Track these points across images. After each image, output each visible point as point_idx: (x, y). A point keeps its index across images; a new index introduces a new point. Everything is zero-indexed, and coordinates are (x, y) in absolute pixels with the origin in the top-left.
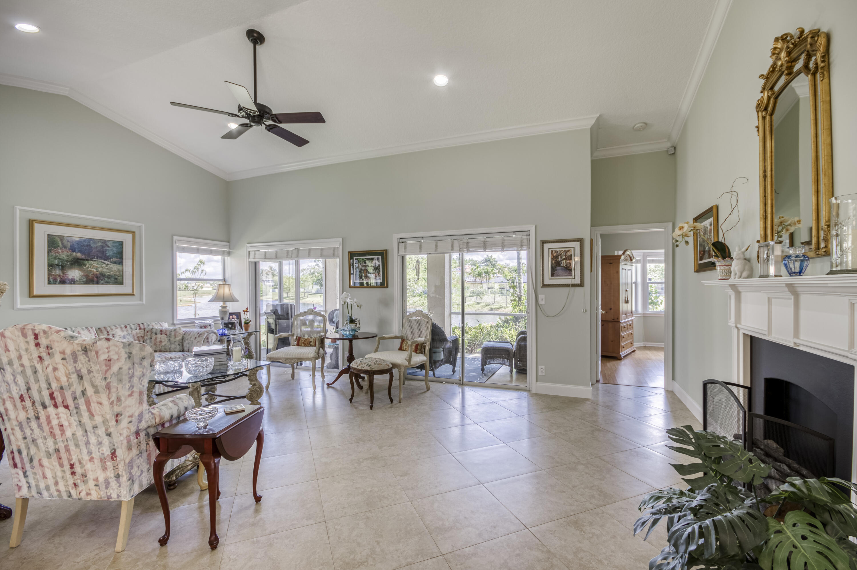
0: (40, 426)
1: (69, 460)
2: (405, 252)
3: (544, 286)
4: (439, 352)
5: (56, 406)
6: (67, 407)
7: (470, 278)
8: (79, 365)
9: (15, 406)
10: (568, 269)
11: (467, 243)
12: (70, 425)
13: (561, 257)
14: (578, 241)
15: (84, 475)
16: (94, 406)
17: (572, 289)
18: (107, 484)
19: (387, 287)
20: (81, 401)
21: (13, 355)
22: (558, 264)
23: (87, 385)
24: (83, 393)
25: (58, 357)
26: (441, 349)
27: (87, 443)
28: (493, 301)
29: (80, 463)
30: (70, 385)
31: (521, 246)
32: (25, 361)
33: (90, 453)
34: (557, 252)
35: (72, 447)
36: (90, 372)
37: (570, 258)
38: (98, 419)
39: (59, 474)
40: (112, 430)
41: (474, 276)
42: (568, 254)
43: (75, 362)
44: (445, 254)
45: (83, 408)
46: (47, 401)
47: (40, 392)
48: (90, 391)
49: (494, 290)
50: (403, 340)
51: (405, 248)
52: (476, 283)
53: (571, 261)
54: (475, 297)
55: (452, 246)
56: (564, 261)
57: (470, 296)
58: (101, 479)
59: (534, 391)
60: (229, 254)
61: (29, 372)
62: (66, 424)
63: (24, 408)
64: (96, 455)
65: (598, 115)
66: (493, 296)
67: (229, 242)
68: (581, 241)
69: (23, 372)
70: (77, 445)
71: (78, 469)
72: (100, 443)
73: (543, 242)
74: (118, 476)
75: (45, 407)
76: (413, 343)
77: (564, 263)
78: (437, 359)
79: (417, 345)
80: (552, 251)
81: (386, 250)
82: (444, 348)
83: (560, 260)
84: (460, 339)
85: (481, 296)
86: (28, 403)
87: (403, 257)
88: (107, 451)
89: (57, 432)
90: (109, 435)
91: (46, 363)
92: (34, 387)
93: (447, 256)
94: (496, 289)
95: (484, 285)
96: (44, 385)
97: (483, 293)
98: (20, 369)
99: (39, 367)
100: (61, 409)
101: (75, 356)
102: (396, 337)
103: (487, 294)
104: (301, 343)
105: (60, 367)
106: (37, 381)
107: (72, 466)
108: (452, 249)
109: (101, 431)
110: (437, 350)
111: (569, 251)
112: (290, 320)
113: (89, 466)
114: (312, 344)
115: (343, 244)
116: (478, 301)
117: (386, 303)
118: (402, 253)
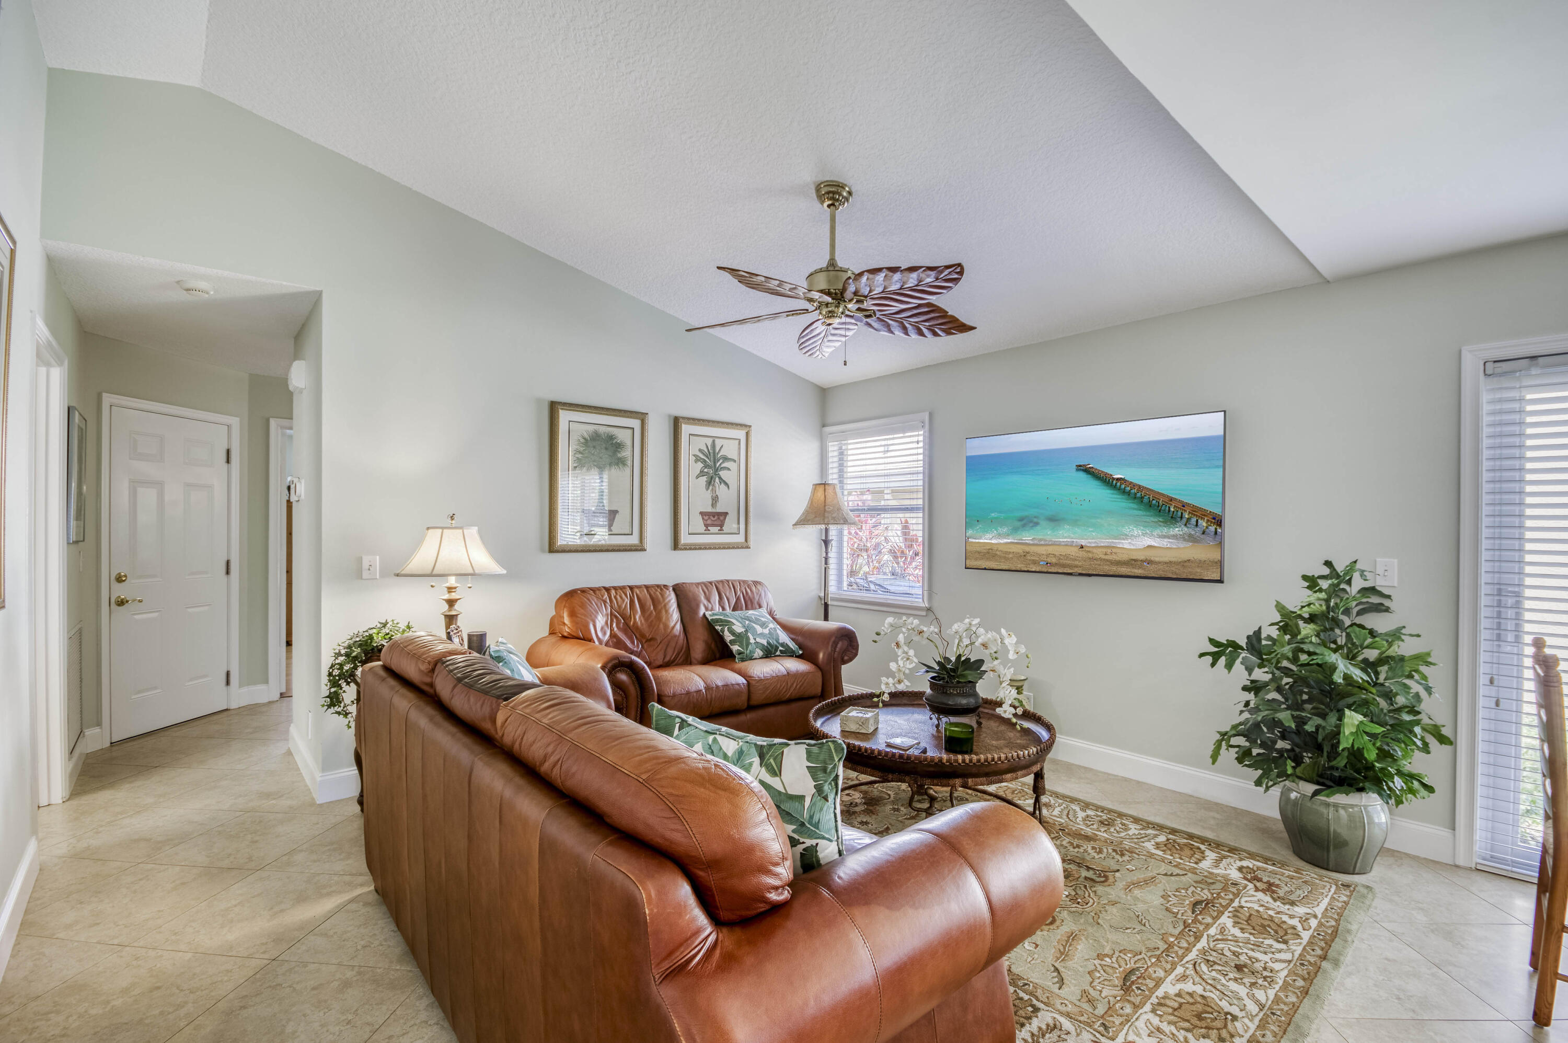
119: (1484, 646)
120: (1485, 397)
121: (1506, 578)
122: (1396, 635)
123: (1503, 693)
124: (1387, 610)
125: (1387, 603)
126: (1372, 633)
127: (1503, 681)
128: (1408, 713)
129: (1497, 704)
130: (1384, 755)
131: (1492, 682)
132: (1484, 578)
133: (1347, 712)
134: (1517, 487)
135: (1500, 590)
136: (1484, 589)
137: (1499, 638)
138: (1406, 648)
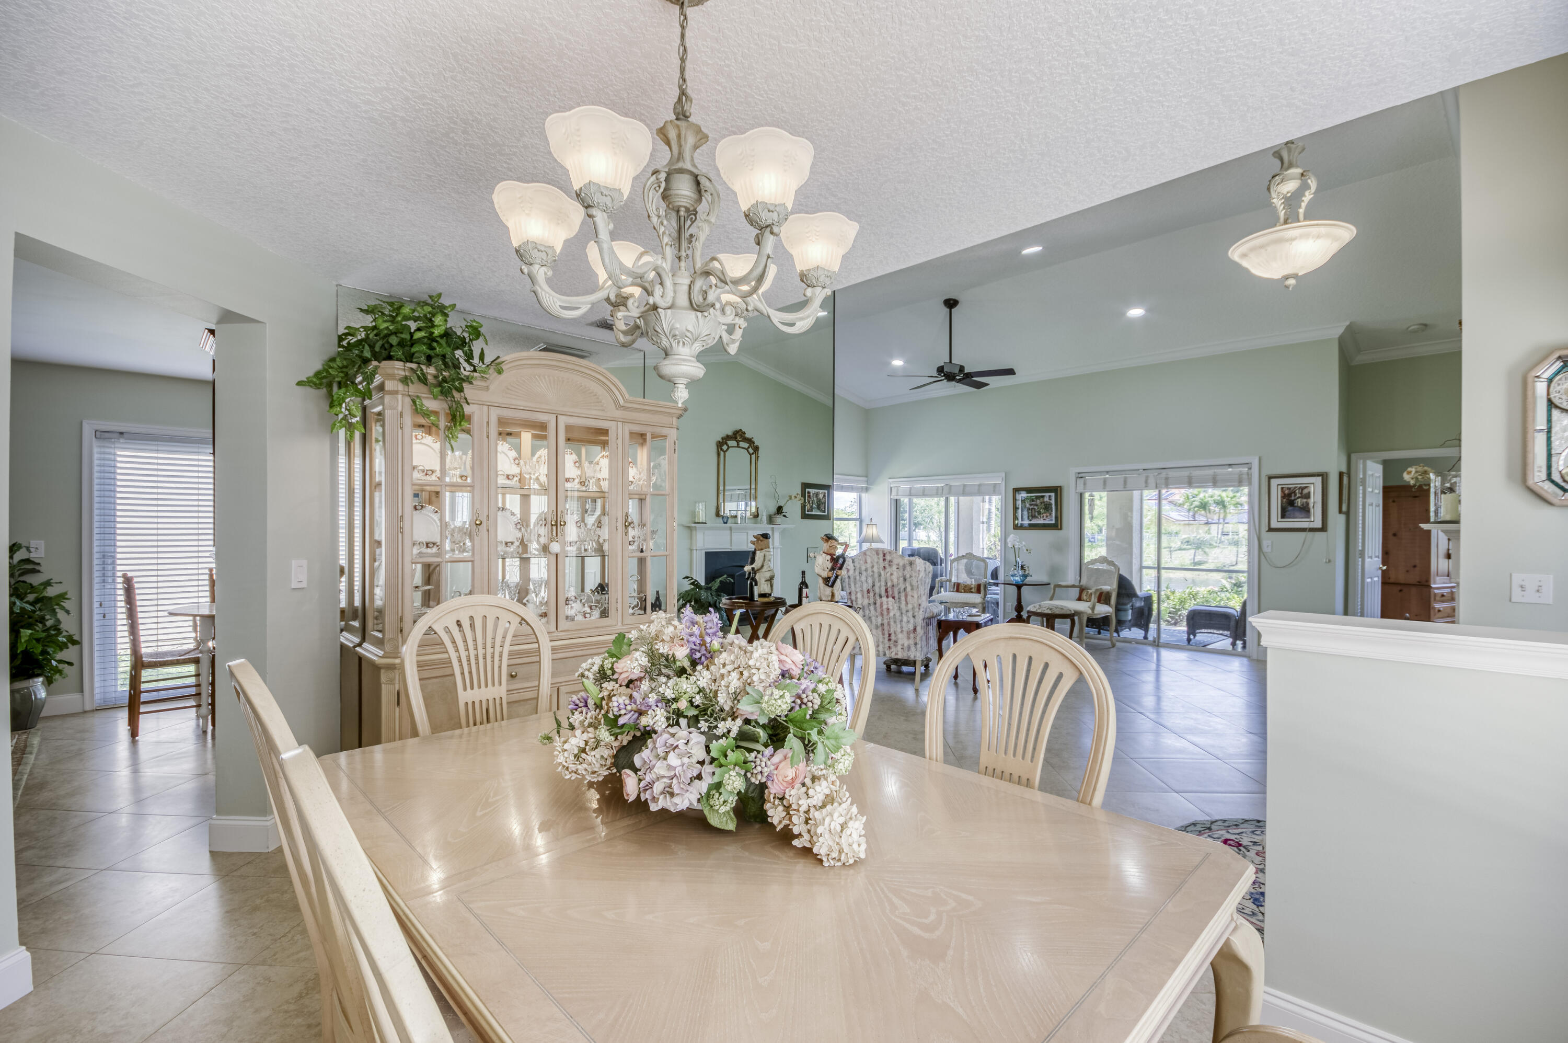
0: (875, 609)
1: (889, 631)
2: (1084, 488)
3: (1271, 530)
4: (1126, 610)
5: (887, 597)
6: (893, 598)
7: (1182, 514)
8: (906, 572)
9: (863, 596)
10: (1305, 510)
11: (1167, 479)
12: (893, 609)
13: (1295, 495)
14: (1318, 475)
15: (896, 642)
16: (909, 598)
17: (1311, 534)
18: (909, 648)
19: (1061, 529)
20: (903, 594)
21: (869, 565)
22: (1292, 503)
23: (908, 585)
24: (905, 589)
25: (894, 567)
26: (1129, 606)
27: (901, 621)
28: (1234, 560)
29: (895, 633)
30: (898, 584)
31: (1240, 483)
32: (875, 569)
33: (902, 627)
34: (1289, 489)
35: (892, 623)
36: (911, 577)
37: (1308, 496)
38: (910, 606)
39: (881, 640)
40: (916, 614)
41: (1189, 510)
42: (1305, 491)
43: (904, 570)
44: (1134, 492)
45: (903, 598)
46: (883, 593)
47: (880, 587)
48: (909, 589)
49: (1236, 537)
50: (1082, 590)
51: (1085, 484)
52: (1195, 523)
53: (1309, 500)
54: (1192, 551)
55: (1146, 482)
56: (1299, 500)
57: (1180, 549)
58: (906, 645)
59: (1255, 657)
60: (867, 489)
61: (876, 575)
62: (891, 608)
63: (868, 597)
64: (905, 629)
65: (1348, 323)
66: (1234, 549)
67: (866, 477)
68: (1324, 476)
69: (873, 576)
70: (895, 622)
71: (893, 637)
72: (908, 622)
73: (1270, 478)
74: (916, 644)
75: (881, 597)
76: (1097, 590)
77: (1299, 502)
78: (1123, 619)
79: (1101, 594)
80: (1282, 488)
81: (1060, 487)
82: (1132, 606)
83: (1293, 498)
84: (1155, 598)
85: (1207, 550)
86: (871, 594)
87: (1081, 495)
88: (912, 628)
89: (885, 613)
90: (914, 617)
91: (887, 570)
92: (877, 585)
93: (1136, 494)
94: (1241, 535)
95: (1214, 527)
96: (883, 583)
97: (1211, 545)
98: (871, 573)
99: (882, 572)
100: (890, 599)
101: (904, 567)
102: (1073, 586)
103: (1221, 546)
104: (961, 588)
105: (895, 573)
106: (880, 581)
107: (890, 635)
108: (1147, 486)
109: (910, 614)
110: (1125, 607)
111: (1306, 487)
112: (939, 567)
113: (900, 636)
114: (973, 590)
115: (1006, 480)
116: (1198, 558)
117: (1060, 548)
118: (1080, 489)
119: (96, 586)
120: (95, 450)
121: (107, 549)
122: (48, 583)
123: (107, 610)
124: (39, 571)
125: (37, 568)
126: (32, 586)
127: (105, 604)
128: (54, 630)
129: (104, 617)
130: (44, 652)
131: (101, 605)
132: (96, 549)
133: (22, 630)
134: (112, 488)
135: (104, 556)
136: (96, 556)
137: (104, 581)
138: (51, 592)
